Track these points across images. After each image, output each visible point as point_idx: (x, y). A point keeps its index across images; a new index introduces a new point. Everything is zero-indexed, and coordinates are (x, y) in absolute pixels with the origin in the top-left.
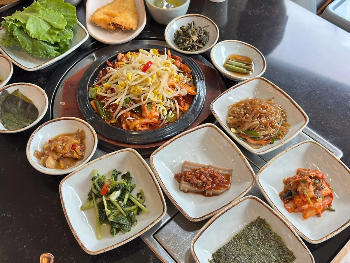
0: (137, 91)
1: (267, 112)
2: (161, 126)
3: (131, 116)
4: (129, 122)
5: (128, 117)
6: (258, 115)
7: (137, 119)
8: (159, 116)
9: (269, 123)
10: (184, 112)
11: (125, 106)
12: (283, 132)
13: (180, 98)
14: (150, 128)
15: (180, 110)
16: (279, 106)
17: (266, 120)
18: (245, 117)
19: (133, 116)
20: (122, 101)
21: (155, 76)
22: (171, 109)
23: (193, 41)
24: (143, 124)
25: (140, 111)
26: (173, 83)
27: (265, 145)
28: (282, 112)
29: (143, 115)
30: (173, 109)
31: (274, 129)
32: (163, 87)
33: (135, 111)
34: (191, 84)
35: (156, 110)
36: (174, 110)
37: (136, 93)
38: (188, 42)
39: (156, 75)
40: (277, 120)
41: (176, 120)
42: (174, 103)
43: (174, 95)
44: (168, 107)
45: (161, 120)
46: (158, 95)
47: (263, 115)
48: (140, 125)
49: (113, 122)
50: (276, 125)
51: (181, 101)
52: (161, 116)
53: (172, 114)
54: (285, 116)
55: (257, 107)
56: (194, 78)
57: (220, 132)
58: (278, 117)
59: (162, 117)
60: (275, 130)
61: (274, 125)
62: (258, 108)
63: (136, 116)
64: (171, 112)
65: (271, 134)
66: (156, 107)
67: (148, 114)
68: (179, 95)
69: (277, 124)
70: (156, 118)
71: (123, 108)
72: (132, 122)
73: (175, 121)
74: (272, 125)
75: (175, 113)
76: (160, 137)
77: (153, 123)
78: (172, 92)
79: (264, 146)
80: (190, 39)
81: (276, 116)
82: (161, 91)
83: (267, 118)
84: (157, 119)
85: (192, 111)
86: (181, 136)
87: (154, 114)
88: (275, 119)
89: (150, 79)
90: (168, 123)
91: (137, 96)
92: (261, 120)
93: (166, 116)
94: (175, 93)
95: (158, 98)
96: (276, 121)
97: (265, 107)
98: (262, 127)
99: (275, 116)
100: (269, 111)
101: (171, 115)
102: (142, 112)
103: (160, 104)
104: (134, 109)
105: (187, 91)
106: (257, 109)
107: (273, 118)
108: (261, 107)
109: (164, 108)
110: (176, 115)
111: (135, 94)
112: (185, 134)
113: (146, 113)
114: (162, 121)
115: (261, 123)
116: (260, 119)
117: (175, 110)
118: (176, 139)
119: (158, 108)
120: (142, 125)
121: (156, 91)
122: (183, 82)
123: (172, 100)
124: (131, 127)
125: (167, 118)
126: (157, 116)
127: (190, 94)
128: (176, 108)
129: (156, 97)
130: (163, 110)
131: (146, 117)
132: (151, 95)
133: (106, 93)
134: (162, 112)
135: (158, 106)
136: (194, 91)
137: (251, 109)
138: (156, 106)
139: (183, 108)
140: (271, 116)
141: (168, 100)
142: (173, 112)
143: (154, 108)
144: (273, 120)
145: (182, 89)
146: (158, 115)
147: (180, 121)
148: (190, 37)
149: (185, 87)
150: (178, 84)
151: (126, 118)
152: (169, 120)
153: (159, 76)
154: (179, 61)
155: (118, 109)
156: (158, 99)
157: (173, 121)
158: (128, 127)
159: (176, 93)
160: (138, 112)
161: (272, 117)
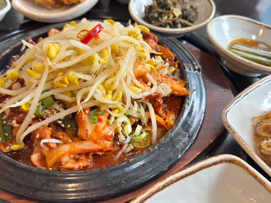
0: (67, 82)
2: (118, 156)
3: (54, 135)
4: (47, 149)
5: (44, 138)
7: (65, 143)
8: (114, 134)
10: (167, 129)
11: (41, 113)
13: (159, 100)
14: (93, 162)
15: (159, 125)
19: (57, 136)
20: (35, 103)
21: (108, 54)
22: (140, 122)
23: (174, 16)
24: (80, 154)
25: (73, 125)
26: (144, 70)
29: (79, 133)
30: (145, 121)
32: (125, 76)
33: (63, 125)
34: (176, 76)
35: (108, 124)
36: (146, 125)
37: (66, 86)
38: (166, 18)
39: (110, 50)
41: (151, 144)
42: (147, 109)
43: (147, 94)
44: (135, 118)
45: (119, 144)
46: (114, 92)
48: (72, 156)
49: (14, 147)
51: (159, 106)
52: (119, 136)
53: (142, 133)
56: (181, 68)
57: (256, 177)
59: (121, 137)
63: (63, 136)
64: (139, 128)
66: (109, 117)
67: (90, 132)
68: (156, 94)
70: (108, 140)
71: (38, 118)
72: (53, 149)
73: (148, 147)
75: (149, 129)
76: (116, 185)
77: (101, 151)
78: (143, 87)
80: (169, 13)
82: (120, 82)
84: (109, 143)
85: (183, 126)
86: (164, 187)
87: (103, 132)
89: (97, 57)
90: (132, 151)
91: (69, 94)
93: (129, 135)
94: (148, 89)
95: (114, 98)
101: (140, 135)
102: (77, 127)
103: (117, 111)
104: (60, 120)
105: (172, 88)
109: (125, 119)
110: (150, 133)
111: (62, 87)
112: (174, 180)
113: (86, 130)
114: (121, 146)
117: (148, 124)
118: (153, 194)
119: (113, 119)
120: (77, 157)
121: (109, 82)
122: (161, 72)
123: (142, 103)
124: (51, 161)
125: (131, 140)
126: (111, 136)
127: (176, 93)
128: (150, 121)
129: (110, 96)
130: (123, 123)
131: (86, 138)
132: (98, 91)
133: (10, 88)
134: (121, 128)
135: (114, 114)
136: (184, 89)
138: (110, 115)
139: (165, 120)
141: (133, 104)
142: (144, 127)
143: (104, 118)
145: (162, 85)
146: (111, 133)
147: (159, 148)
148: (169, 9)
149: (166, 80)
150: (153, 74)
151: (40, 139)
152: (136, 145)
153: (116, 54)
154: (153, 41)
155: (28, 120)
156: (114, 100)
157: (143, 147)
158: (43, 159)
159: (150, 91)
160: (69, 126)
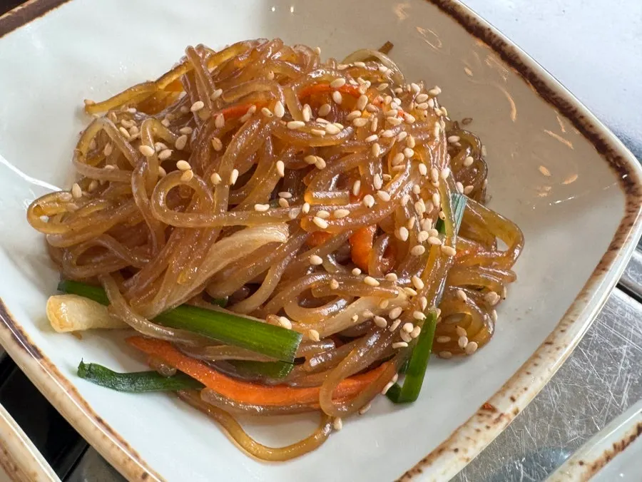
1: (351, 138)
6: (281, 166)
9: (373, 230)
12: (478, 291)
16: (432, 96)
17: (343, 212)
18: (169, 197)
27: (346, 417)
28: (454, 139)
31: (413, 271)
40: (429, 198)
47: (321, 163)
50: (427, 244)
54: (475, 165)
55: (262, 98)
58: (435, 173)
60: (420, 284)
61: (413, 240)
62: (270, 103)
65: (391, 322)
69: (428, 233)
74: (395, 242)
79: (339, 424)
81: (423, 169)
83: (357, 185)
88: (417, 190)
92: (306, 208)
96: (421, 206)
97: (337, 96)
98: (320, 269)
99: (415, 170)
100: (368, 130)
106: (267, 111)
107: (400, 189)
108: (305, 99)
115: (305, 237)
116: (300, 202)
137: (220, 121)
140: (386, 171)
144: (406, 198)
161: (394, 174)
